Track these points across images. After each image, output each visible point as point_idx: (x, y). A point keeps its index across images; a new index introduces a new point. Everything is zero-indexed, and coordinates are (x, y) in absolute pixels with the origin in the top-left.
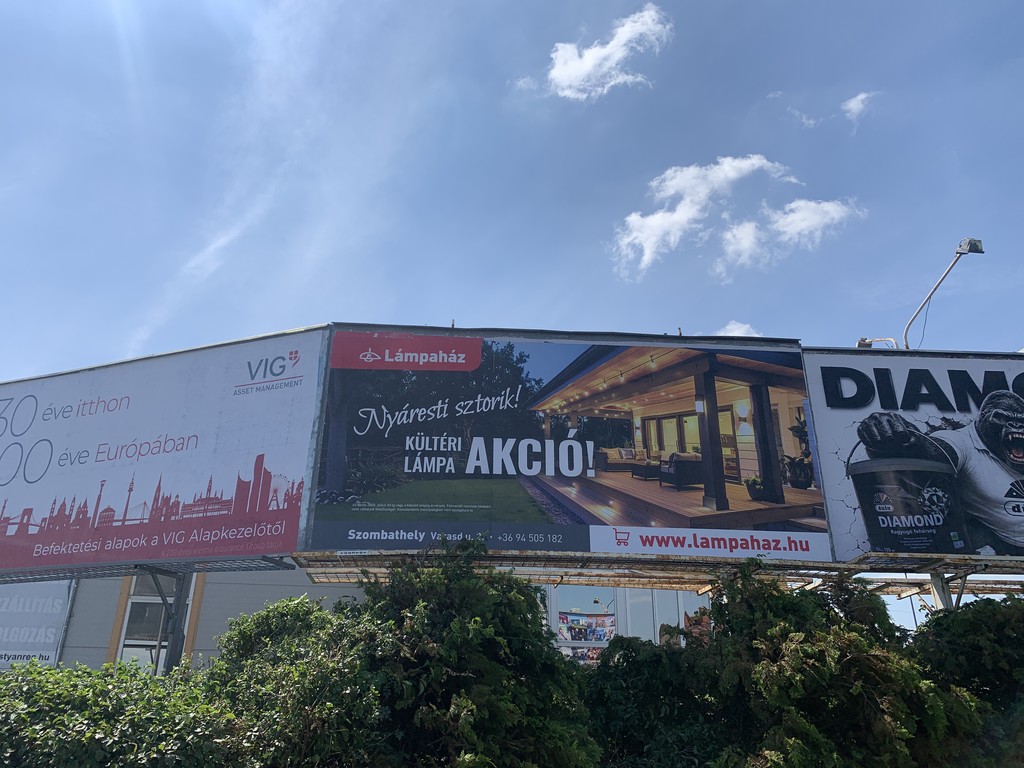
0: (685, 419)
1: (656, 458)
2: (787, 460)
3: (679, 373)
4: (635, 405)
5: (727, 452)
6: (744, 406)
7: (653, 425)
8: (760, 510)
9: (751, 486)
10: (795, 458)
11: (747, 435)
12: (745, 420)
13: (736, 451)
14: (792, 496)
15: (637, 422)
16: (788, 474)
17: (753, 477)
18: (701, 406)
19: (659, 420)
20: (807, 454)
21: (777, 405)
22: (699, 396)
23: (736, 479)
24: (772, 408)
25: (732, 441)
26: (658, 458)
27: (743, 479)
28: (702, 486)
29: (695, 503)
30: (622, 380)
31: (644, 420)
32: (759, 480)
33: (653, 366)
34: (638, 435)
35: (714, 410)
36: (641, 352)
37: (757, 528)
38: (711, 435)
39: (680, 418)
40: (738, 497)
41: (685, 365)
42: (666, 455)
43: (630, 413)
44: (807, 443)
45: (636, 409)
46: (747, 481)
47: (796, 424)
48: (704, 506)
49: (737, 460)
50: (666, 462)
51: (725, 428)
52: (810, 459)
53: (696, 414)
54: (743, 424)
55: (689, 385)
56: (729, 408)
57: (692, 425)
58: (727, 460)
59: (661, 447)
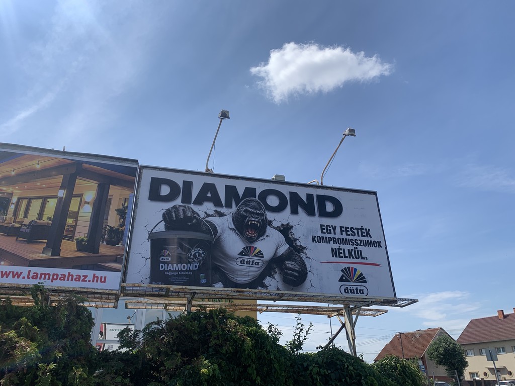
0: (48, 200)
1: (19, 223)
2: (108, 228)
3: (54, 173)
4: (17, 189)
5: (70, 221)
6: (90, 195)
7: (24, 203)
8: (81, 257)
9: (79, 242)
10: (114, 227)
11: (87, 212)
12: (88, 203)
13: (76, 221)
14: (104, 249)
15: (14, 200)
16: (106, 236)
17: (82, 237)
18: (62, 193)
19: (30, 200)
20: (122, 225)
21: (112, 196)
22: (61, 188)
23: (71, 237)
24: (109, 197)
25: (76, 215)
26: (21, 223)
27: (75, 238)
28: (46, 241)
29: (38, 251)
30: (13, 173)
31: (19, 199)
32: (86, 239)
33: (38, 167)
34: (12, 208)
35: (70, 195)
36: (32, 158)
37: (74, 268)
38: (63, 210)
39: (45, 200)
40: (68, 248)
41: (59, 168)
42: (27, 221)
43: (12, 194)
44: (124, 219)
45: (16, 192)
46: (77, 240)
47: (121, 207)
48: (43, 253)
49: (75, 227)
50: (25, 225)
51: (74, 206)
52: (123, 228)
53: (57, 197)
54: (87, 205)
55: (59, 180)
56: (81, 196)
57: (52, 204)
58: (68, 226)
59: (26, 216)
